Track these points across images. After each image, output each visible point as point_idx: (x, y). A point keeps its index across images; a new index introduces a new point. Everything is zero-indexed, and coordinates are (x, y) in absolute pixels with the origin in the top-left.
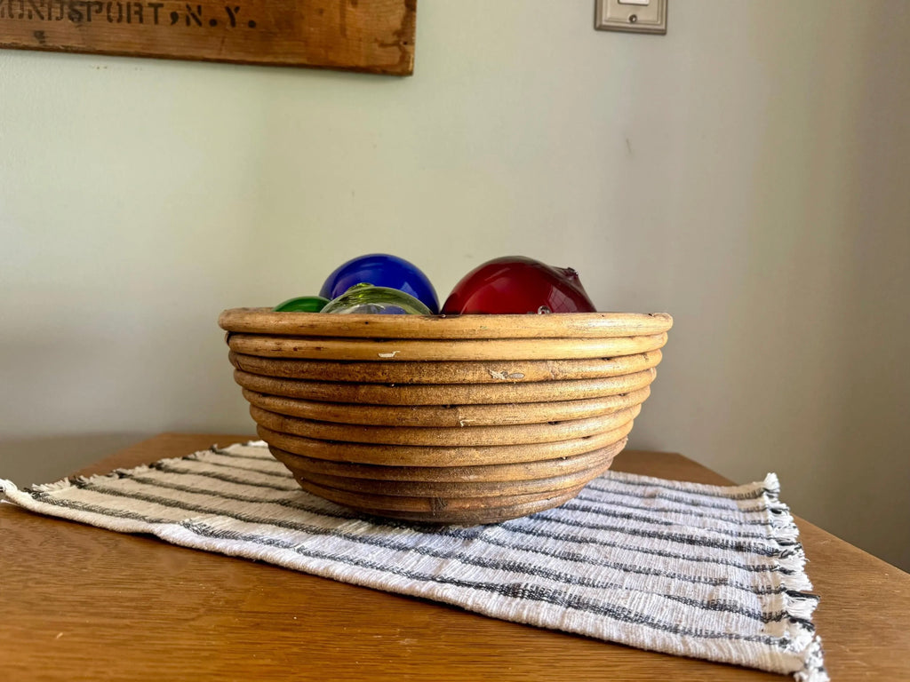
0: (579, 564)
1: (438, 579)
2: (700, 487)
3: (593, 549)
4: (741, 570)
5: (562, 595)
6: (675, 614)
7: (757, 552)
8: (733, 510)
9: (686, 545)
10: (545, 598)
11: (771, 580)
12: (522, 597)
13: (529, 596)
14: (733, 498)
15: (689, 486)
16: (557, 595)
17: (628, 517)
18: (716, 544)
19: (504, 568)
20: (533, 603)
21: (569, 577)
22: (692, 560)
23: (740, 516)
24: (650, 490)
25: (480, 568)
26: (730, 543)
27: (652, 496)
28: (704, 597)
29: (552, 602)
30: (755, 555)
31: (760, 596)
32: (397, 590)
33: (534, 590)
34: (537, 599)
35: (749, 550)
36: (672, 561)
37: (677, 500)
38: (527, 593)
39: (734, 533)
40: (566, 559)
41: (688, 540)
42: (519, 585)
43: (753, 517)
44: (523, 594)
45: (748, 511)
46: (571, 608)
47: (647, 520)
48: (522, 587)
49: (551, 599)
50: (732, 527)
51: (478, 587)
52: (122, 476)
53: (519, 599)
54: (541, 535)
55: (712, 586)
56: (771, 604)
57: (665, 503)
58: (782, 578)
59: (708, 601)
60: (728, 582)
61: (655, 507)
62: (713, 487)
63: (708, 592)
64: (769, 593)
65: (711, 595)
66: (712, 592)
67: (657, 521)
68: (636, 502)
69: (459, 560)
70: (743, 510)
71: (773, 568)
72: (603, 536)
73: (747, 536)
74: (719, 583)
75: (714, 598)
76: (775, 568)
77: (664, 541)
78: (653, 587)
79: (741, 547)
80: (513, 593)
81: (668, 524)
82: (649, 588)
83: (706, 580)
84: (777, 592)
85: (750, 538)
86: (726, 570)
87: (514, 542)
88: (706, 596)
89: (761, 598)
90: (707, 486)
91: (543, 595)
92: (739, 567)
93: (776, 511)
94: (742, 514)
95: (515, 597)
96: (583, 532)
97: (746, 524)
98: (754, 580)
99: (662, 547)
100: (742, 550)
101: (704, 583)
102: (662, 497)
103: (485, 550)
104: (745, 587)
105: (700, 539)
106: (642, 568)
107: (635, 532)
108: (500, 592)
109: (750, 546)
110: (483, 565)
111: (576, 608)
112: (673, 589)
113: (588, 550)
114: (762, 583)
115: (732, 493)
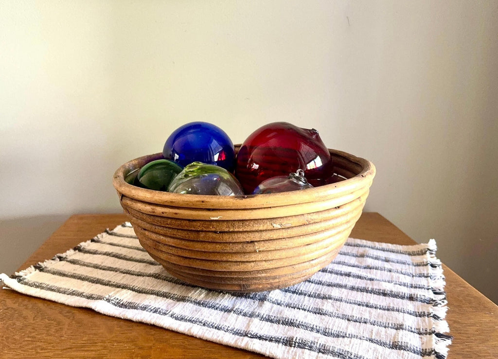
0: (323, 317)
1: (249, 335)
2: (390, 246)
3: (330, 304)
4: (412, 316)
5: (315, 344)
6: (375, 353)
7: (421, 301)
8: (409, 265)
9: (382, 297)
10: (306, 347)
11: (427, 324)
12: (294, 347)
13: (298, 346)
14: (409, 254)
15: (384, 245)
16: (313, 345)
17: (348, 275)
18: (398, 296)
19: (283, 323)
20: (300, 350)
21: (318, 328)
23: (412, 270)
24: (361, 250)
25: (269, 323)
26: (406, 295)
27: (362, 256)
28: (391, 339)
29: (310, 350)
30: (418, 303)
31: (421, 336)
32: (229, 344)
33: (300, 342)
34: (302, 348)
35: (417, 300)
36: (373, 310)
37: (377, 258)
38: (297, 344)
39: (409, 285)
40: (315, 313)
41: (382, 293)
42: (293, 339)
43: (420, 271)
44: (295, 345)
45: (418, 265)
46: (320, 354)
47: (359, 277)
48: (294, 340)
49: (310, 347)
50: (408, 280)
51: (271, 340)
52: (61, 259)
53: (293, 348)
54: (301, 294)
55: (395, 330)
56: (426, 343)
57: (369, 262)
58: (434, 323)
59: (393, 343)
60: (404, 327)
61: (364, 265)
62: (398, 245)
63: (393, 336)
64: (426, 334)
65: (394, 338)
66: (395, 335)
67: (365, 278)
68: (353, 261)
69: (258, 318)
70: (415, 264)
71: (429, 315)
72: (335, 292)
73: (416, 287)
74: (399, 327)
75: (396, 341)
76: (430, 314)
77: (369, 294)
78: (363, 333)
79: (412, 298)
80: (290, 344)
81: (371, 280)
82: (361, 333)
83: (392, 325)
84: (430, 334)
85: (418, 289)
86: (403, 317)
87: (286, 301)
88: (392, 339)
89: (421, 338)
90: (394, 245)
91: (305, 345)
92: (410, 314)
93: (433, 266)
94: (414, 267)
95: (291, 346)
96: (324, 290)
97: (416, 276)
98: (418, 324)
99: (368, 299)
100: (413, 300)
101: (391, 328)
102: (367, 256)
103: (271, 310)
104: (413, 330)
105: (389, 292)
106: (357, 318)
107: (353, 288)
108: (282, 343)
109: (417, 297)
110: (271, 321)
111: (323, 353)
112: (374, 334)
113: (327, 306)
114: (423, 326)
115: (409, 250)
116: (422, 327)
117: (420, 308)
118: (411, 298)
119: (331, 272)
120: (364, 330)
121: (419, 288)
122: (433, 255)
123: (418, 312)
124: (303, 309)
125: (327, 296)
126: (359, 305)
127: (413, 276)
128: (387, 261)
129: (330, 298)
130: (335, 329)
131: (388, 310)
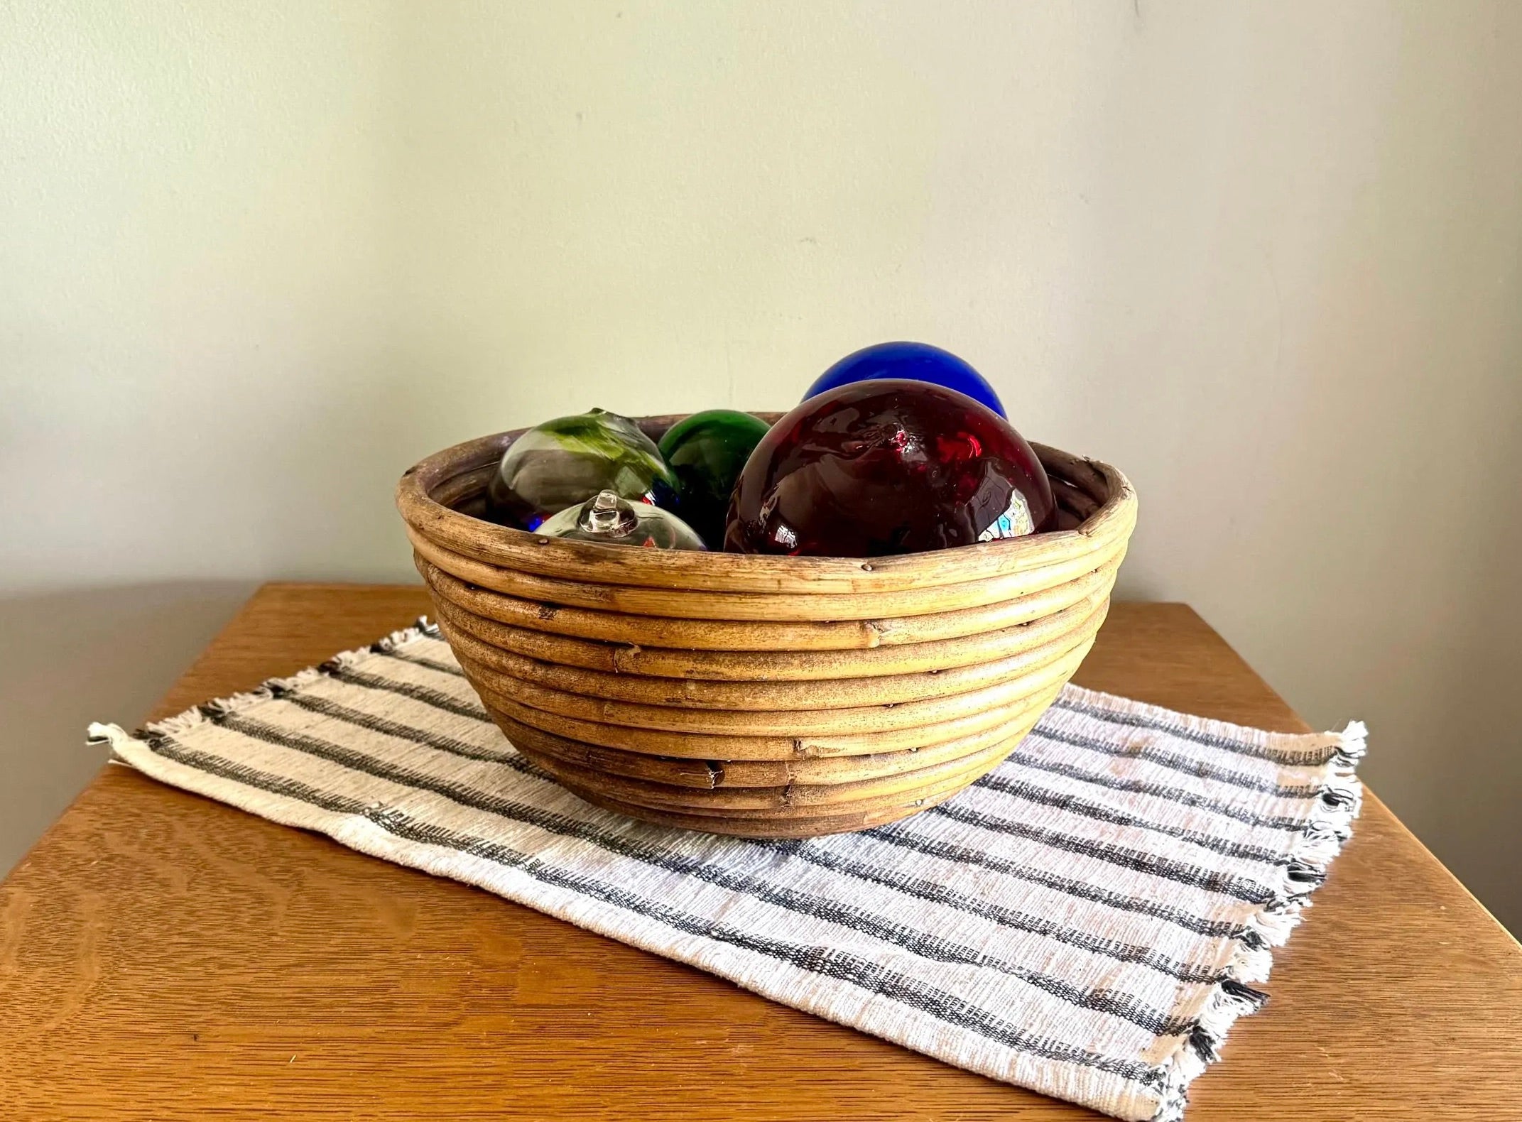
0: (935, 904)
1: (715, 934)
2: (1233, 731)
3: (970, 877)
4: (1185, 931)
5: (877, 972)
6: (1029, 1011)
7: (1238, 894)
8: (1262, 789)
9: (1129, 872)
10: (850, 976)
11: (1219, 956)
12: (820, 972)
13: (830, 971)
14: (1281, 759)
15: (1215, 727)
16: (869, 972)
17: (1062, 803)
18: (1177, 873)
19: (818, 913)
20: (831, 981)
21: (906, 933)
22: (1117, 905)
24: (1136, 736)
25: (782, 910)
26: (1201, 874)
27: (1133, 753)
28: (1092, 982)
29: (859, 983)
30: (1228, 900)
31: (1181, 983)
32: (653, 950)
33: (839, 961)
34: (840, 977)
35: (1225, 890)
36: (1082, 904)
37: (1173, 763)
38: (828, 966)
39: (1229, 846)
40: (919, 895)
41: (1135, 861)
42: (822, 952)
44: (823, 966)
45: (1290, 794)
46: (881, 996)
47: (1092, 812)
48: (824, 956)
49: (859, 977)
50: (1235, 832)
51: (765, 950)
52: (278, 692)
53: (816, 973)
54: (902, 842)
55: (1117, 962)
56: (1188, 1002)
57: (1145, 771)
58: (1236, 955)
59: (1094, 991)
60: (1147, 956)
61: (1125, 778)
62: (1257, 731)
63: (1103, 974)
64: (1199, 980)
65: (1103, 980)
66: (1110, 973)
67: (1107, 816)
68: (1099, 764)
69: (757, 895)
70: (1281, 790)
71: (1238, 932)
72: (1000, 847)
73: (1244, 855)
74: (1135, 955)
75: (1104, 987)
76: (1242, 931)
77: (1096, 860)
78: (1026, 957)
79: (1216, 883)
80: (810, 964)
81: (1123, 821)
82: (1019, 958)
83: (1117, 948)
84: (1211, 981)
85: (1248, 860)
86: (1159, 930)
87: (853, 859)
88: (1097, 981)
89: (1181, 989)
90: (1247, 729)
91: (848, 970)
92: (1186, 925)
93: (1331, 800)
94: (1274, 798)
95: (811, 969)
96: (973, 838)
97: (1265, 824)
98: (1193, 954)
99: (1086, 873)
100: (1213, 889)
101: (1111, 954)
102: (1147, 756)
103: (801, 877)
104: (1170, 966)
105: (1155, 861)
106: (1029, 918)
107: (1056, 841)
108: (793, 960)
109: (1229, 883)
110: (790, 905)
111: (888, 994)
112: (1053, 963)
113: (960, 879)
114: (1203, 960)
115: (1285, 749)
116: (1198, 962)
117: (1224, 914)
118: (1212, 884)
119: (1015, 791)
120: (1029, 952)
121: (1255, 857)
122: (1351, 770)
123: (1213, 923)
124: (886, 883)
125: (972, 855)
126: (1051, 885)
127: (1257, 822)
128: (1201, 772)
129: (977, 861)
130: (953, 939)
131: (1127, 907)
